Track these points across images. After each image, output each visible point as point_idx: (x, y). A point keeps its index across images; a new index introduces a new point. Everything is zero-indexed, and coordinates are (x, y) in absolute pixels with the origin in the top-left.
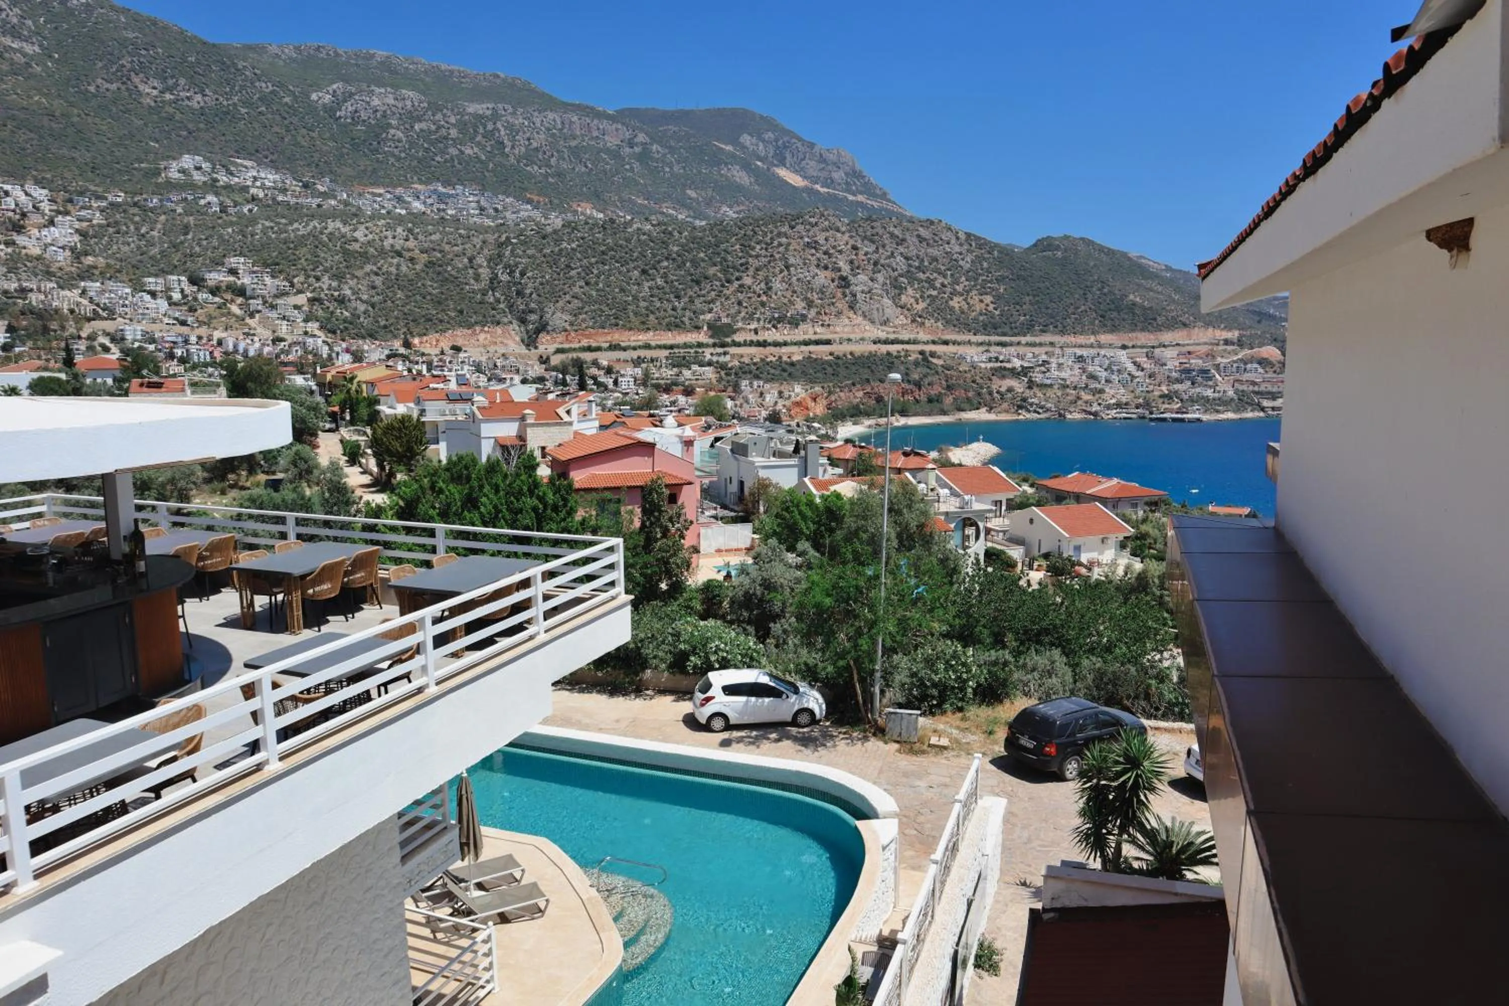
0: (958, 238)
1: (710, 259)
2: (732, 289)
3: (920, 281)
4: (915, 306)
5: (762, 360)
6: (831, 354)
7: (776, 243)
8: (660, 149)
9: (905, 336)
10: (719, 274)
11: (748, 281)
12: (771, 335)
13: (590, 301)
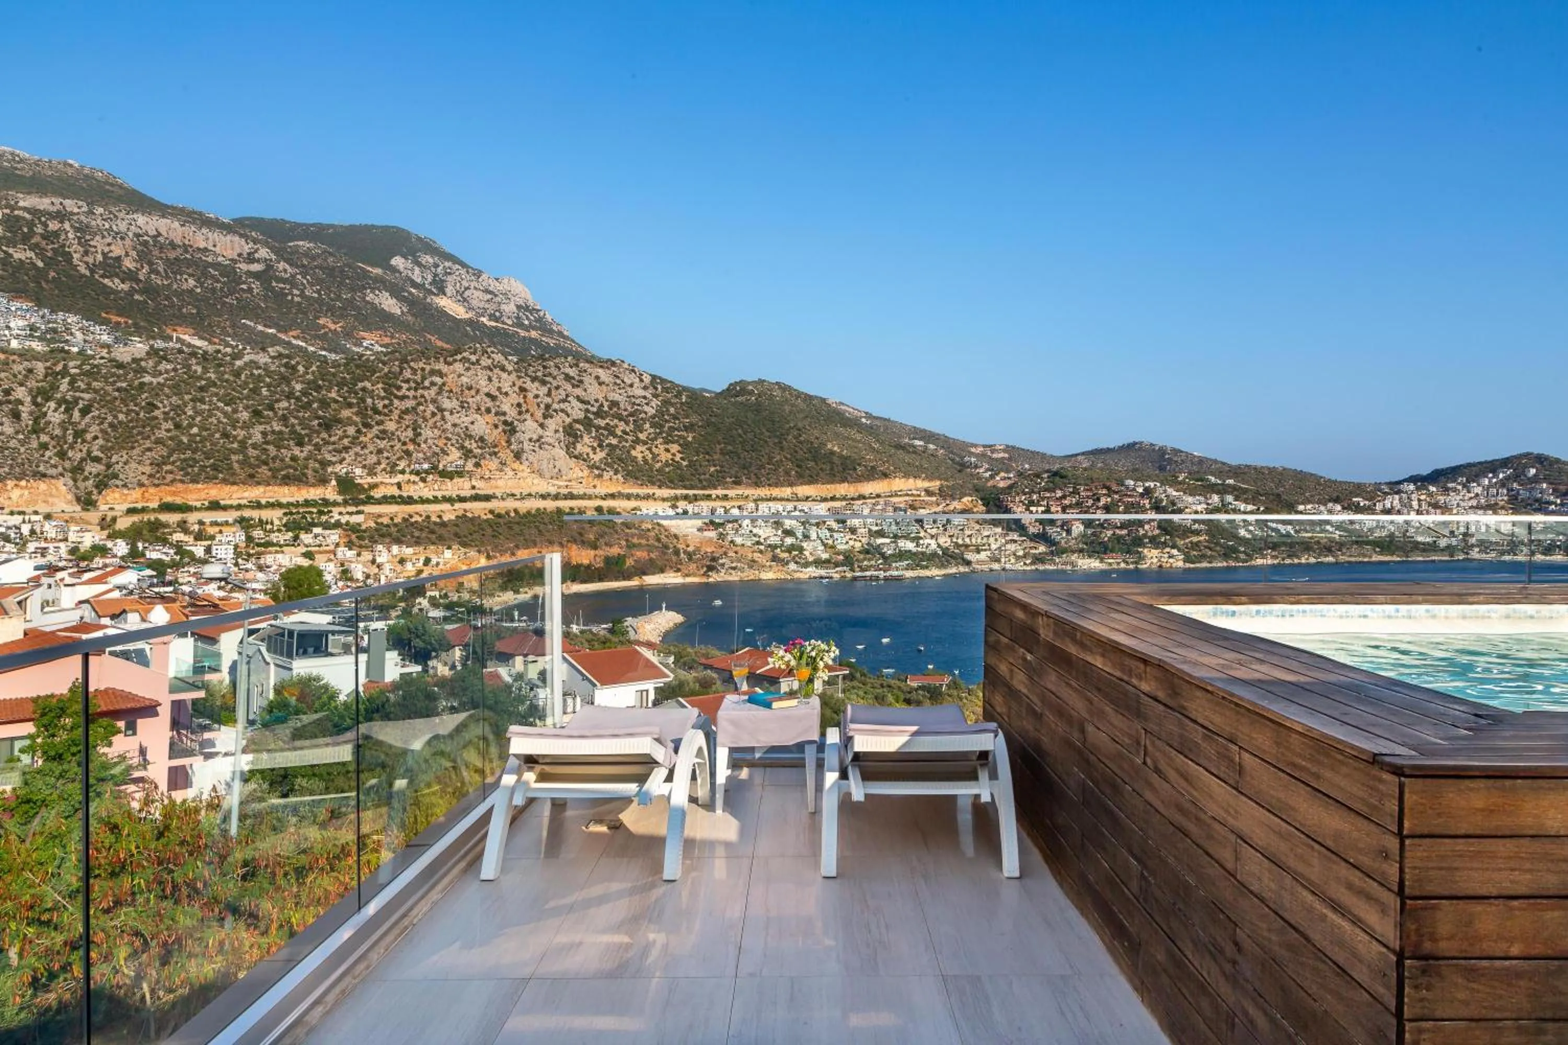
0: (642, 380)
1: (345, 398)
2: (370, 436)
3: (598, 428)
4: (592, 456)
5: (405, 520)
6: (491, 512)
7: (427, 383)
8: (287, 267)
9: (578, 490)
10: (355, 418)
11: (391, 426)
12: (419, 490)
13: (180, 447)
